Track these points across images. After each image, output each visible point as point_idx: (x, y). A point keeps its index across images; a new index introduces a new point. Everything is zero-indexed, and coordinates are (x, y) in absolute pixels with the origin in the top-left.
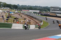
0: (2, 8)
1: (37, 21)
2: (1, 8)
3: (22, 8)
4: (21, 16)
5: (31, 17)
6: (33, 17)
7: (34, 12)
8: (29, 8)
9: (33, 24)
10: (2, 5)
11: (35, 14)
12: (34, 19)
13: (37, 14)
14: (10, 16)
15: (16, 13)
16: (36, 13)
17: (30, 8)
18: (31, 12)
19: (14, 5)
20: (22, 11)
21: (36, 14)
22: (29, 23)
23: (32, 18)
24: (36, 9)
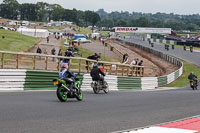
0: (49, 24)
1: (165, 64)
2: (45, 24)
3: (115, 21)
4: (112, 49)
5: (144, 49)
6: (149, 51)
7: (153, 35)
8: (137, 21)
9: (150, 75)
10: (50, 12)
11: (158, 40)
12: (153, 59)
13: (164, 41)
14: (76, 49)
15: (95, 38)
16: (160, 36)
17: (141, 21)
18: (144, 35)
19: (88, 13)
20: (114, 30)
21: (161, 42)
22: (139, 70)
23: (148, 55)
24: (159, 22)
